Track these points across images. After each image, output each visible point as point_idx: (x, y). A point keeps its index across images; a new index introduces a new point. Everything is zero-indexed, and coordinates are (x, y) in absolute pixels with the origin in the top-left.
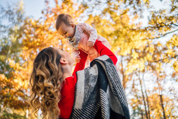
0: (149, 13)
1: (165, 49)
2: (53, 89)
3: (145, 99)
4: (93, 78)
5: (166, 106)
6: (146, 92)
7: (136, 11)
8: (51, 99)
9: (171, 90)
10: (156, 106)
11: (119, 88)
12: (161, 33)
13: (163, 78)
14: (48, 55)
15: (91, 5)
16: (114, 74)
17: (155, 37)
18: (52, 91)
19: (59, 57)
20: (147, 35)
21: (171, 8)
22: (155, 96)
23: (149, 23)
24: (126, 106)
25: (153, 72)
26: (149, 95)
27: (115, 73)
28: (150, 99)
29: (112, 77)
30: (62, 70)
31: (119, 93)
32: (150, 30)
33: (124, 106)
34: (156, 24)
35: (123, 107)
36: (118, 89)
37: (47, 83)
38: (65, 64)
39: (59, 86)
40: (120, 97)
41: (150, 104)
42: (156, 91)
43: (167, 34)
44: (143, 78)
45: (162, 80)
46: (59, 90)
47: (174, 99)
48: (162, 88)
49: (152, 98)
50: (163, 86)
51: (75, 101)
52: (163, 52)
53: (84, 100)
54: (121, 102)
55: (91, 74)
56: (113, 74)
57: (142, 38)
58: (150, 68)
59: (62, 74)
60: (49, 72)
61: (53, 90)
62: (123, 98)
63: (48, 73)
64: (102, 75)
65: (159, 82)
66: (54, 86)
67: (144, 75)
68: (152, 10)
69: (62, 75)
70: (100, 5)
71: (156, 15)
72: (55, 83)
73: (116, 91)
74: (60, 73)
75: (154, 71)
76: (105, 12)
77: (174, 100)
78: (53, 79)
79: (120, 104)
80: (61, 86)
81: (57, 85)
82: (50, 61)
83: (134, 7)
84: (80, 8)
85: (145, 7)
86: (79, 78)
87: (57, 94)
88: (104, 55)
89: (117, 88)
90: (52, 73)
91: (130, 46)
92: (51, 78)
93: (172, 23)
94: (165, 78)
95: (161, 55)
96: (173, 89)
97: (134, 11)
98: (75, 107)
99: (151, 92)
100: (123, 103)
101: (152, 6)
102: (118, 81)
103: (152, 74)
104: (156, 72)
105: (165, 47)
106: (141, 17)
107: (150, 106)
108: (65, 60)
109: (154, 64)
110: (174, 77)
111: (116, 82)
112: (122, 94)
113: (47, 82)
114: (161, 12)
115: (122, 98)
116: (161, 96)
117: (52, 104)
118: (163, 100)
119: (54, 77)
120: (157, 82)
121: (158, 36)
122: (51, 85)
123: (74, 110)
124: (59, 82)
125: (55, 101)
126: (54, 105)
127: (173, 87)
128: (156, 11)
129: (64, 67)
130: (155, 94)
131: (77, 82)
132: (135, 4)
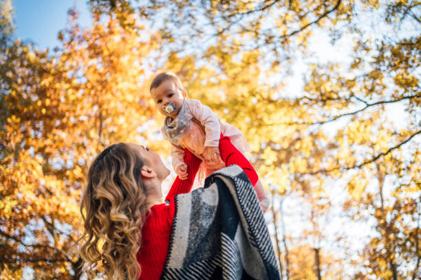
0: (306, 67)
1: (332, 146)
2: (127, 225)
3: (283, 255)
4: (207, 211)
5: (327, 274)
6: (284, 240)
7: (280, 59)
8: (123, 246)
9: (339, 239)
10: (305, 272)
11: (259, 230)
12: (327, 114)
13: (324, 210)
14: (119, 159)
15: (180, 36)
16: (252, 203)
17: (314, 121)
18: (126, 229)
19: (140, 164)
20: (299, 114)
21: (353, 61)
22: (305, 251)
23: (306, 90)
24: (273, 264)
25: (303, 196)
26: (290, 248)
27: (254, 202)
28: (292, 258)
29: (247, 209)
30: (145, 189)
31: (260, 240)
32: (306, 104)
33: (268, 265)
34: (318, 93)
35: (266, 267)
36: (258, 233)
37: (115, 214)
38: (150, 178)
39: (138, 221)
40: (263, 249)
41: (292, 268)
42: (306, 238)
43: (341, 116)
44: (280, 208)
45: (322, 214)
46: (140, 228)
47: (345, 259)
48: (321, 234)
49: (297, 255)
50: (323, 229)
51: (170, 253)
52: (328, 152)
53: (187, 252)
54: (263, 258)
55: (204, 203)
56: (249, 204)
57: (288, 120)
58: (299, 186)
59: (144, 198)
60: (120, 193)
61: (129, 228)
62: (269, 249)
63: (119, 196)
64: (226, 206)
65: (315, 220)
66: (130, 220)
67: (283, 200)
68: (313, 60)
69: (145, 200)
70: (202, 38)
71: (321, 72)
72: (131, 215)
73: (255, 237)
74: (142, 196)
75: (307, 194)
76: (211, 54)
77: (344, 262)
78: (127, 206)
79: (261, 261)
80: (142, 220)
81: (135, 220)
82: (123, 171)
83: (275, 50)
84: (153, 39)
85: (298, 53)
86: (179, 209)
87: (134, 237)
88: (232, 164)
89: (257, 231)
90: (125, 195)
91: (260, 136)
92: (124, 206)
93: (352, 95)
94: (329, 210)
95: (324, 159)
96: (343, 237)
97: (274, 59)
98: (169, 265)
99: (295, 241)
100: (268, 261)
101: (313, 53)
102: (258, 218)
103: (302, 199)
104: (311, 195)
105: (333, 141)
106: (289, 73)
107: (291, 274)
108: (150, 170)
109: (307, 177)
110: (349, 210)
111: (255, 218)
112: (266, 243)
113: (117, 213)
114: (331, 67)
115: (266, 251)
116: (317, 251)
117: (124, 255)
118: (322, 260)
119: (129, 203)
120: (311, 219)
121: (321, 119)
122: (123, 219)
123: (166, 270)
124: (138, 213)
125: (130, 249)
126: (128, 257)
127: (344, 233)
128: (321, 64)
129: (148, 183)
130: (305, 246)
131: (175, 216)
132: (279, 44)
